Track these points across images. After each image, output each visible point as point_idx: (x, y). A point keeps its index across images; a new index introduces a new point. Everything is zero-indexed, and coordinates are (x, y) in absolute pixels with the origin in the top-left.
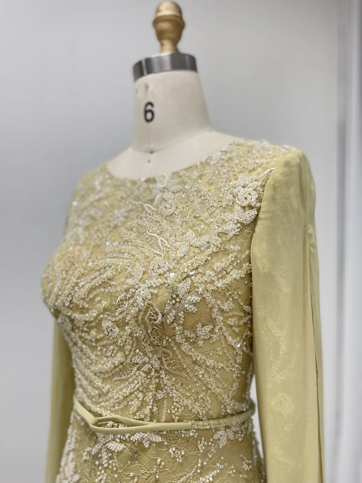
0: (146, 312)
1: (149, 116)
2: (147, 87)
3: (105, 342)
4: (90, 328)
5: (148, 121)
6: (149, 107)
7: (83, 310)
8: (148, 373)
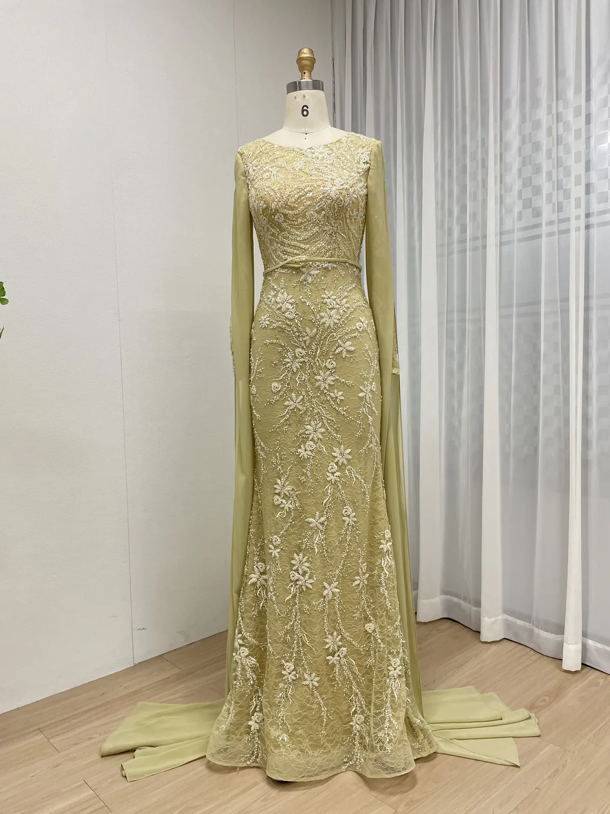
0: (336, 201)
1: (305, 113)
2: (304, 96)
3: (307, 223)
4: (297, 218)
5: (304, 115)
6: (305, 108)
7: (292, 209)
8: (331, 235)
